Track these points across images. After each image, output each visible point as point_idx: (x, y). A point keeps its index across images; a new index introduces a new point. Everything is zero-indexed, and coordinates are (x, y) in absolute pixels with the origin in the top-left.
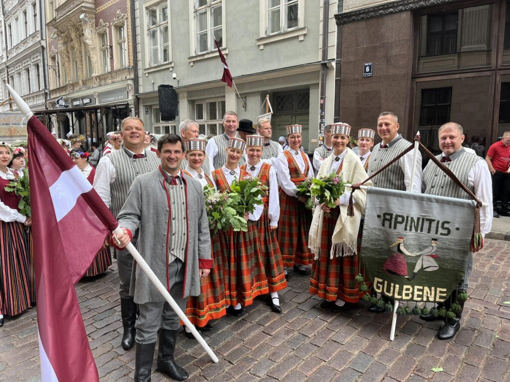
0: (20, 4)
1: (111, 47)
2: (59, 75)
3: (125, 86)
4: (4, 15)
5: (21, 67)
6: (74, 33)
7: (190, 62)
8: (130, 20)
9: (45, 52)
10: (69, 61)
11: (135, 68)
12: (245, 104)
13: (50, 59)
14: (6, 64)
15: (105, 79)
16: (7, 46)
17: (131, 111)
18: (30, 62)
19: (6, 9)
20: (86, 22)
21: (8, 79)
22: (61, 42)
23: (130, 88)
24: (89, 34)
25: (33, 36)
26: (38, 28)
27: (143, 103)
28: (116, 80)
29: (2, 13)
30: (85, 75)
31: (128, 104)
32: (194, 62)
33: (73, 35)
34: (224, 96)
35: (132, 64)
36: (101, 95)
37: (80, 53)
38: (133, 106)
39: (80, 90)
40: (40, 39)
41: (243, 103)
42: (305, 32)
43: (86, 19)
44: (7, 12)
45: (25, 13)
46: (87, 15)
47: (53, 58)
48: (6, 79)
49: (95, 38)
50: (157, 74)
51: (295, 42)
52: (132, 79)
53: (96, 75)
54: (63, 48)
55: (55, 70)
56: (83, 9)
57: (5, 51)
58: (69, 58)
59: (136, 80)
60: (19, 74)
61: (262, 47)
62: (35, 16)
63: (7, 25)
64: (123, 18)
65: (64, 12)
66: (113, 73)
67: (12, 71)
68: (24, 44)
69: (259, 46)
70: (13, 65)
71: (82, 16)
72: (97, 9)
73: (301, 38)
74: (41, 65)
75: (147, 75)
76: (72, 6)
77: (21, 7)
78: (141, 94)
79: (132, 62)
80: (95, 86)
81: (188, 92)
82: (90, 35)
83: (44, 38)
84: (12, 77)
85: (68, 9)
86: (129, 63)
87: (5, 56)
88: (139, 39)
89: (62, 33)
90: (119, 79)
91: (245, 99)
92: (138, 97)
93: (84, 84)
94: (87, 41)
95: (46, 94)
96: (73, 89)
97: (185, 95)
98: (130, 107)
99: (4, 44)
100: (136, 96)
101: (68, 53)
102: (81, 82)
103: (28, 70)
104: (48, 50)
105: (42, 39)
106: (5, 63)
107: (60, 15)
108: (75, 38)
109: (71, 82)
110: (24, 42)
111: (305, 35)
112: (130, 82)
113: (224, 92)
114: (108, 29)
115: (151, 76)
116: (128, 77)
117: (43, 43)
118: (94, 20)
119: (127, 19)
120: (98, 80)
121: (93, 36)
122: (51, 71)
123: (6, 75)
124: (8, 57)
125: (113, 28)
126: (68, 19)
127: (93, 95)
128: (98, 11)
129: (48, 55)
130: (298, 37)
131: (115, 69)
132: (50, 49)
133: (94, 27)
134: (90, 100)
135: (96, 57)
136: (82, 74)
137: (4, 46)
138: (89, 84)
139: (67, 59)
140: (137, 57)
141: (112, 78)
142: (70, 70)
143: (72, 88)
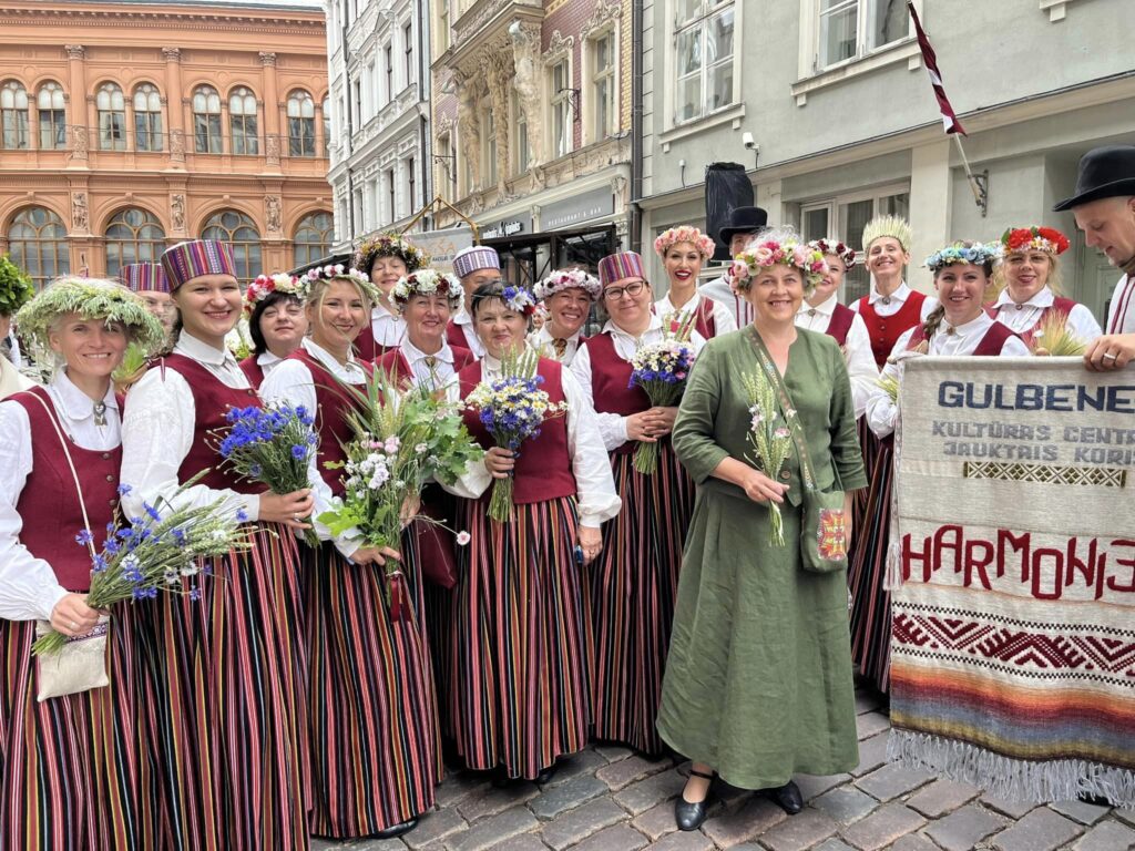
0: (378, 32)
1: (577, 93)
2: (455, 176)
3: (609, 182)
4: (347, 60)
5: (377, 168)
6: (493, 74)
7: (796, 97)
8: (628, 18)
9: (427, 130)
10: (478, 142)
11: (637, 136)
12: (984, 194)
13: (436, 144)
14: (348, 165)
15: (558, 172)
16: (351, 127)
17: (620, 243)
18: (395, 157)
19: (351, 47)
20: (521, 41)
21: (352, 195)
22: (464, 98)
23: (620, 188)
24: (527, 67)
25: (403, 97)
26: (415, 78)
27: (653, 220)
28: (583, 171)
29: (343, 57)
30: (511, 167)
31: (614, 226)
32: (809, 94)
33: (491, 79)
34: (908, 180)
35: (627, 127)
36: (544, 211)
37: (503, 119)
38: (625, 231)
39: (499, 205)
40: (418, 100)
41: (979, 192)
43: (523, 34)
44: (353, 53)
45: (389, 50)
46: (525, 24)
47: (444, 141)
48: (348, 197)
49: (540, 78)
50: (696, 143)
52: (628, 163)
53: (538, 165)
54: (467, 112)
55: (446, 167)
56: (517, 10)
57: (347, 138)
58: (477, 134)
59: (636, 167)
60: (374, 183)
61: (1058, 13)
62: (409, 52)
63: (352, 82)
64: (610, 15)
65: (472, 28)
66: (578, 155)
67: (358, 178)
68: (384, 117)
69: (1048, 11)
70: (361, 165)
71: (514, 27)
72: (548, 8)
74: (418, 158)
75: (666, 148)
76: (490, 10)
77: (381, 37)
78: (650, 199)
79: (628, 120)
80: (532, 192)
81: (790, 182)
82: (528, 73)
83: (426, 97)
84: (360, 192)
85: (482, 19)
86: (621, 123)
87: (346, 149)
88: (649, 60)
89: (467, 77)
90: (592, 167)
91: (985, 178)
92: (641, 206)
93: (508, 189)
94: (525, 88)
95: (426, 220)
96: (483, 205)
97: (777, 187)
98: (618, 233)
99: (346, 123)
100: (636, 205)
101: (477, 122)
102: (501, 186)
103: (391, 174)
104: (434, 123)
105: (422, 99)
106: (346, 162)
107: (463, 37)
108: (494, 84)
109: (480, 189)
110: (385, 112)
112: (623, 172)
113: (909, 167)
114: (571, 52)
115: (679, 150)
116: (616, 159)
117: (424, 110)
118: (539, 37)
119: (621, 15)
120: (542, 177)
121: (536, 74)
122: (437, 168)
123: (348, 189)
124: (352, 150)
125: (584, 45)
126: (479, 40)
127: (528, 211)
128: (550, 13)
129: (434, 135)
131: (583, 144)
132: (438, 121)
133: (539, 51)
134: (521, 225)
135: (539, 122)
136: (506, 167)
137: (346, 127)
138: (519, 190)
139: (473, 137)
140: (642, 106)
141: (576, 166)
142: (478, 161)
143: (481, 202)
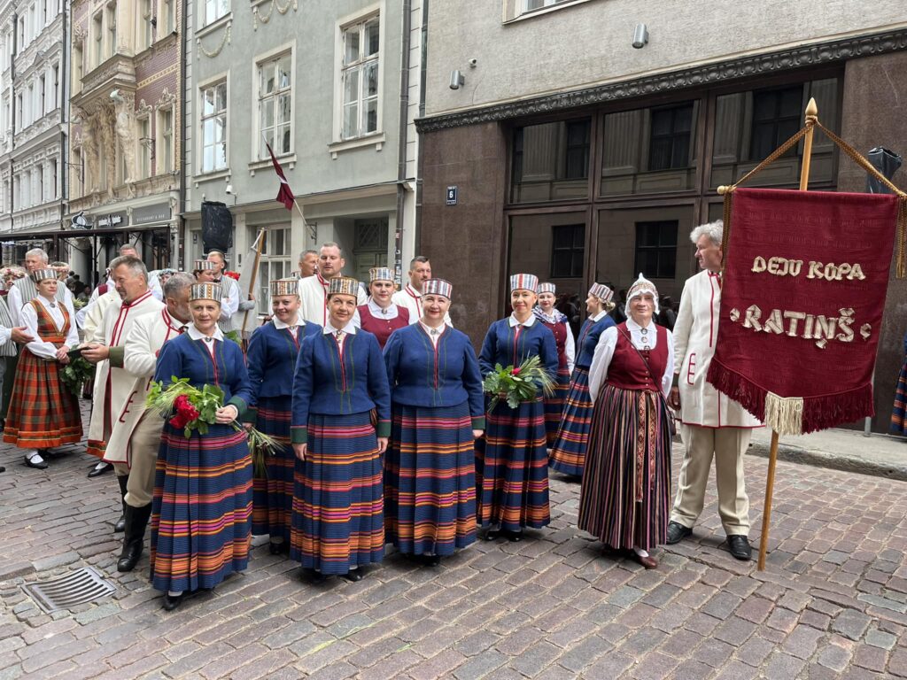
0: (37, 65)
1: (154, 141)
2: (83, 178)
3: (167, 200)
4: (13, 79)
5: (31, 162)
6: (105, 118)
7: (250, 171)
8: (179, 103)
9: (66, 142)
10: (97, 159)
11: (182, 175)
12: (316, 234)
13: (72, 153)
14: (10, 156)
15: (143, 188)
16: (14, 128)
17: (173, 238)
18: (44, 155)
19: (17, 70)
20: (120, 103)
21: (12, 179)
22: (86, 129)
23: (174, 204)
24: (124, 119)
25: (51, 115)
26: (59, 105)
27: (191, 227)
28: (157, 190)
29: (10, 76)
30: (117, 181)
31: (169, 227)
32: (256, 171)
33: (103, 120)
34: (290, 222)
35: (179, 169)
36: (136, 211)
37: (112, 147)
38: (176, 231)
39: (108, 203)
40: (59, 121)
41: (312, 232)
42: (382, 139)
43: (121, 98)
44: (18, 75)
45: (43, 79)
46: (123, 92)
47: (77, 152)
48: (9, 180)
49: (133, 126)
50: (210, 186)
51: (371, 152)
52: (178, 191)
53: (131, 182)
54: (89, 138)
55: (78, 170)
56: (116, 83)
57: (11, 136)
58: (97, 153)
59: (182, 192)
60: (29, 173)
61: (335, 156)
62: (57, 85)
63: (17, 96)
64: (170, 100)
65: (93, 85)
66: (152, 181)
67: (19, 167)
68: (38, 126)
69: (332, 153)
70: (21, 158)
71: (114, 94)
72: (139, 84)
73: (379, 147)
74: (59, 161)
75: (197, 185)
76: (103, 77)
77: (38, 69)
78: (190, 213)
79: (179, 165)
80: (129, 198)
81: (248, 214)
82: (125, 121)
83: (66, 120)
84: (18, 177)
85: (98, 81)
86: (176, 166)
87: (10, 143)
88: (189, 132)
89: (89, 115)
90: (161, 189)
91: (316, 226)
92: (184, 217)
93: (114, 194)
94: (121, 131)
95: (63, 206)
96: (100, 201)
97: (244, 217)
98: (172, 231)
99: (11, 125)
100: (181, 216)
101: (96, 145)
102: (110, 191)
103: (40, 168)
104: (71, 139)
105: (63, 121)
106: (9, 154)
107: (87, 88)
108: (105, 124)
109: (98, 191)
110: (38, 123)
111: (383, 143)
112: (174, 195)
113: (290, 217)
114: (150, 115)
115: (203, 187)
116: (173, 187)
117: (64, 128)
118: (133, 100)
119: (176, 102)
120: (134, 190)
121: (131, 124)
122: (72, 171)
123: (10, 174)
124: (14, 145)
125: (157, 113)
126: (95, 95)
127: (125, 211)
128: (140, 87)
129: (71, 147)
130: (374, 145)
131: (157, 174)
132: (74, 138)
133: (133, 109)
134: (121, 219)
135: (133, 155)
136: (114, 179)
137: (10, 128)
138: (122, 195)
139: (94, 155)
140: (185, 159)
141: (153, 187)
142: (97, 172)
143: (99, 199)
